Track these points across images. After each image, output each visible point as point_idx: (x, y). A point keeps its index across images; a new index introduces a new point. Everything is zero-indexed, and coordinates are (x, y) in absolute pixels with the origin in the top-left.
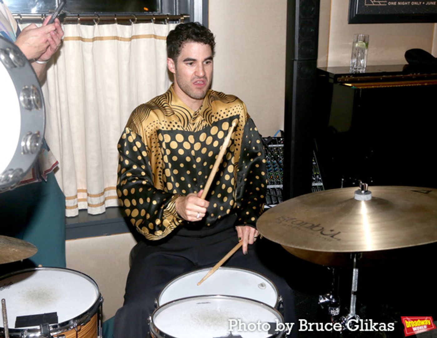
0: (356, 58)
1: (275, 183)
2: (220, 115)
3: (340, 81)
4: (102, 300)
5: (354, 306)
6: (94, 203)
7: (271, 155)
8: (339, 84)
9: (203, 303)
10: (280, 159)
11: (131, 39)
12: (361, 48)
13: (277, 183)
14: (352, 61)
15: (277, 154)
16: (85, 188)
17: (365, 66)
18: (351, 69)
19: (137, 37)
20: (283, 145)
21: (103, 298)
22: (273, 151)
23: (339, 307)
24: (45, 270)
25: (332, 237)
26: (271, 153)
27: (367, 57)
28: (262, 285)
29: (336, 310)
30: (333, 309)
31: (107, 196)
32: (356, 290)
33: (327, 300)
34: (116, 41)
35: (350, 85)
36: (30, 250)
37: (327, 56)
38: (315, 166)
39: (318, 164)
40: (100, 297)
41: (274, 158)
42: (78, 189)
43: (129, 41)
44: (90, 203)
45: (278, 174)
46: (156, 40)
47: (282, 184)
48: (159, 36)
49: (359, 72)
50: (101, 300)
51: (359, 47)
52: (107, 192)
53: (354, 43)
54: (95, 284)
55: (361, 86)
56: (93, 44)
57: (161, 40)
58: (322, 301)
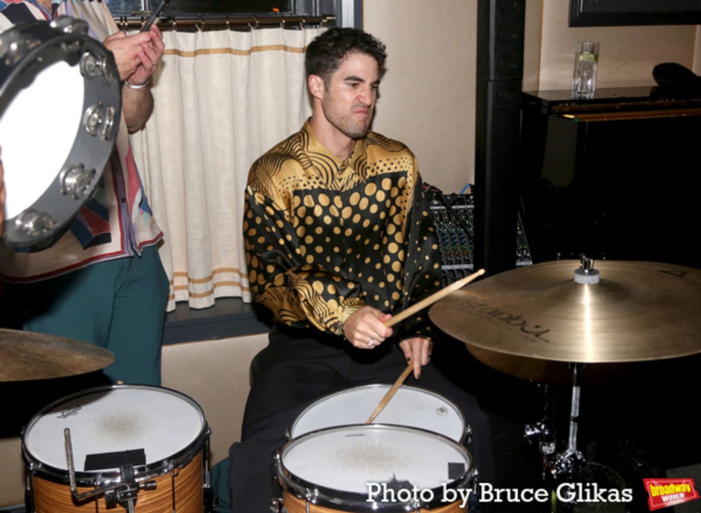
0: (580, 76)
1: (462, 261)
2: (378, 168)
3: (557, 110)
4: (209, 432)
5: (575, 439)
6: (198, 292)
7: (455, 220)
8: (555, 115)
9: (355, 435)
10: (470, 227)
11: (249, 52)
12: (587, 63)
13: (466, 261)
14: (574, 82)
15: (464, 220)
16: (184, 270)
17: (594, 89)
18: (573, 93)
19: (259, 49)
20: (472, 206)
21: (211, 429)
22: (458, 215)
23: (555, 441)
24: (128, 388)
25: (537, 336)
26: (456, 218)
27: (596, 76)
28: (442, 410)
29: (550, 446)
30: (547, 445)
31: (216, 282)
32: (577, 415)
33: (537, 431)
34: (228, 54)
35: (572, 117)
36: (103, 358)
37: (539, 75)
38: (521, 236)
39: (526, 234)
40: (206, 428)
41: (460, 224)
42: (175, 271)
43: (247, 55)
44: (192, 291)
45: (466, 249)
46: (286, 52)
47: (473, 263)
48: (291, 48)
49: (585, 97)
50: (207, 431)
51: (585, 62)
52: (216, 276)
53: (578, 55)
54: (199, 409)
55: (588, 118)
56: (195, 60)
57: (294, 54)
58: (529, 433)
